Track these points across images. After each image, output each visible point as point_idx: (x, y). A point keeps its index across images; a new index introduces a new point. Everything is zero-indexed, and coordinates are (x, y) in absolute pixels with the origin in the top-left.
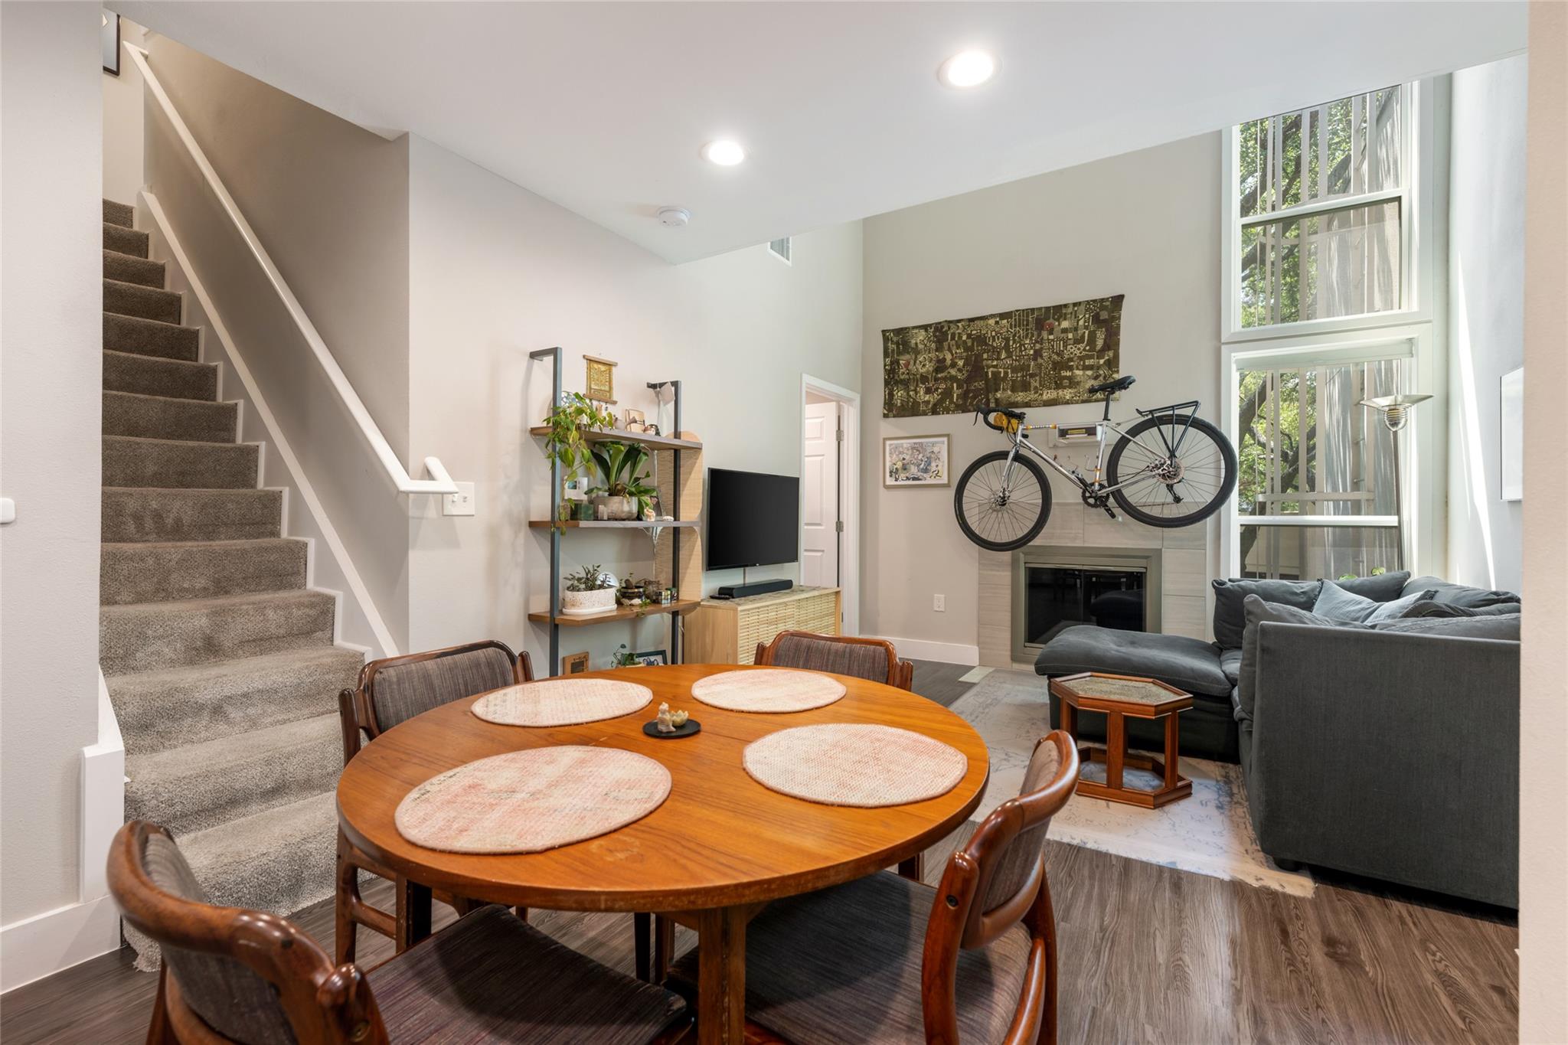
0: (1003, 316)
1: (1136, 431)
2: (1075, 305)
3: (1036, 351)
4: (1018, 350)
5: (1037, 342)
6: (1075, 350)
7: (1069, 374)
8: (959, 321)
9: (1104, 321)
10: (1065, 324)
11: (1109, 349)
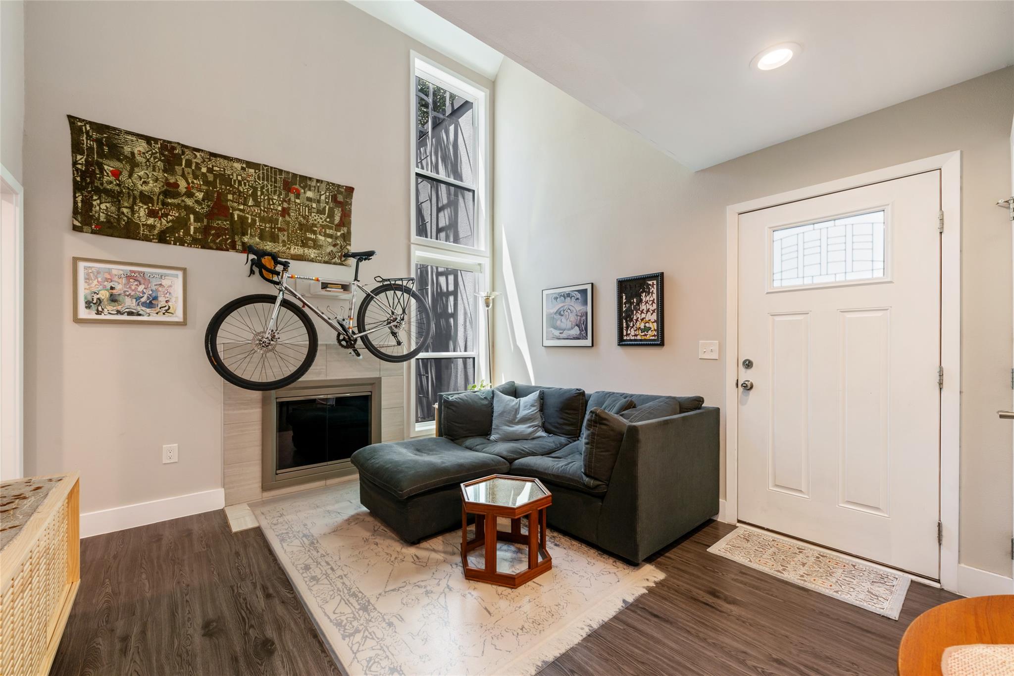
0: (250, 165)
2: (318, 181)
3: (283, 209)
4: (266, 202)
5: (284, 200)
6: (320, 219)
7: (313, 236)
9: (340, 203)
10: (310, 194)
11: (344, 226)
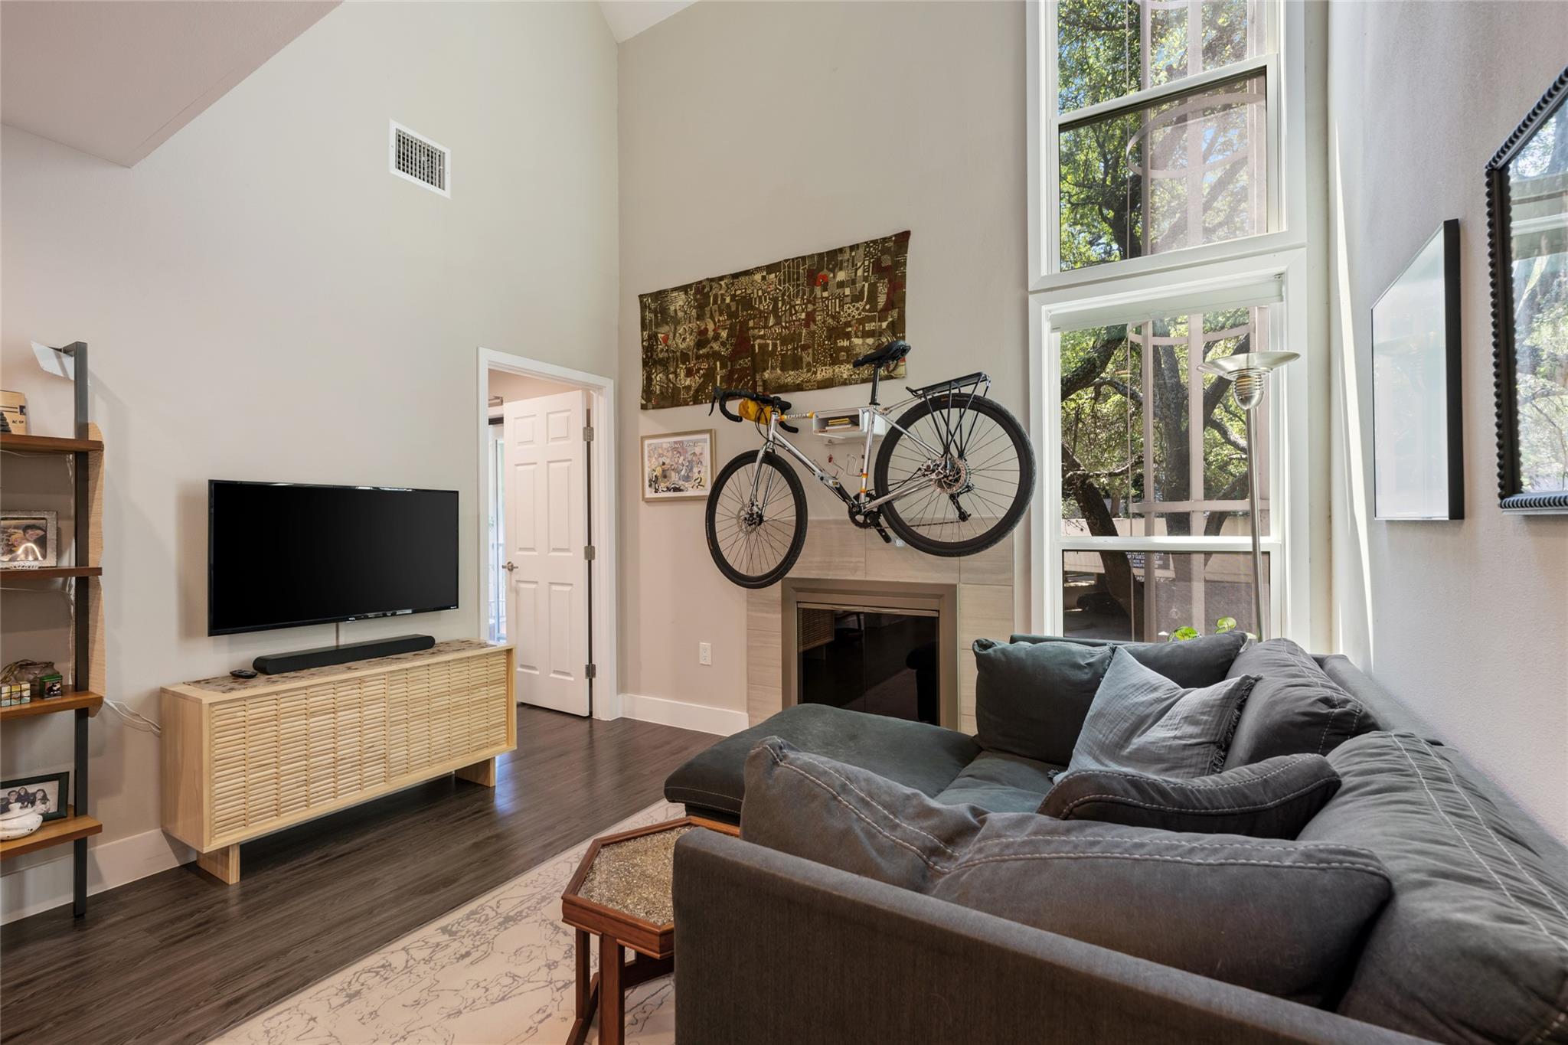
0: (771, 268)
1: (908, 420)
2: (852, 248)
3: (808, 314)
4: (788, 314)
5: (809, 302)
6: (852, 311)
7: (846, 343)
8: (721, 278)
9: (887, 268)
10: (841, 276)
11: (893, 308)
